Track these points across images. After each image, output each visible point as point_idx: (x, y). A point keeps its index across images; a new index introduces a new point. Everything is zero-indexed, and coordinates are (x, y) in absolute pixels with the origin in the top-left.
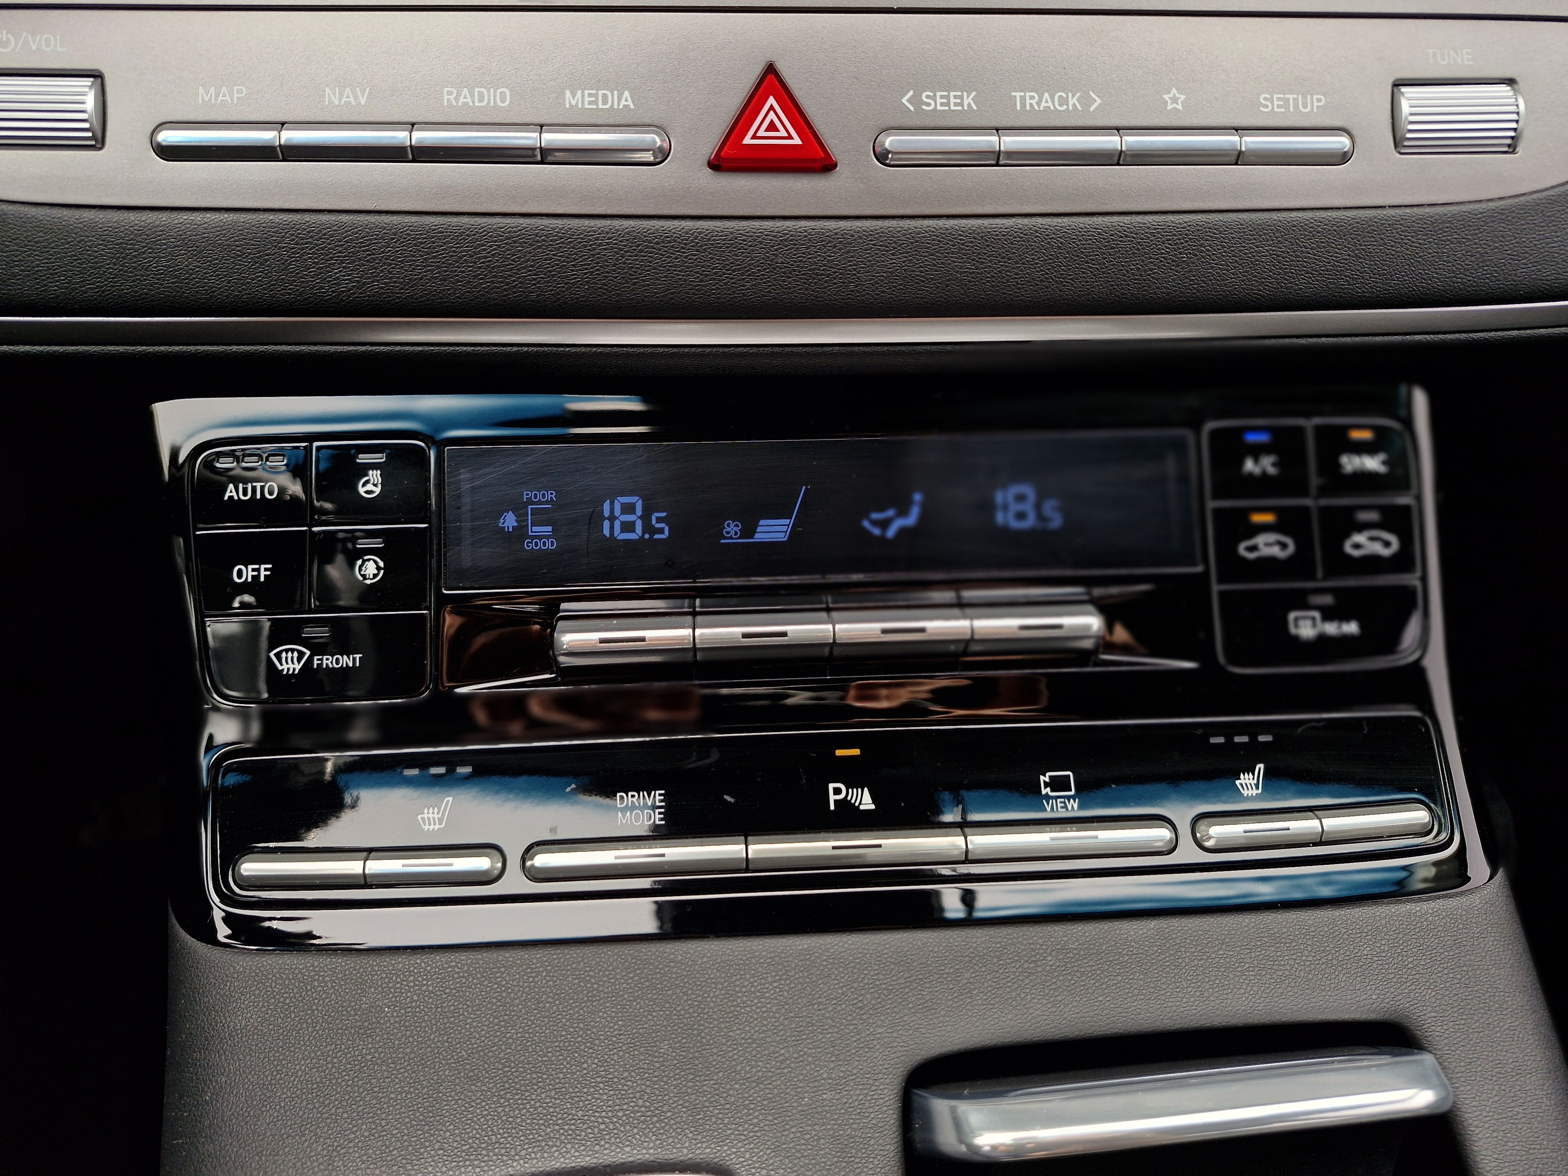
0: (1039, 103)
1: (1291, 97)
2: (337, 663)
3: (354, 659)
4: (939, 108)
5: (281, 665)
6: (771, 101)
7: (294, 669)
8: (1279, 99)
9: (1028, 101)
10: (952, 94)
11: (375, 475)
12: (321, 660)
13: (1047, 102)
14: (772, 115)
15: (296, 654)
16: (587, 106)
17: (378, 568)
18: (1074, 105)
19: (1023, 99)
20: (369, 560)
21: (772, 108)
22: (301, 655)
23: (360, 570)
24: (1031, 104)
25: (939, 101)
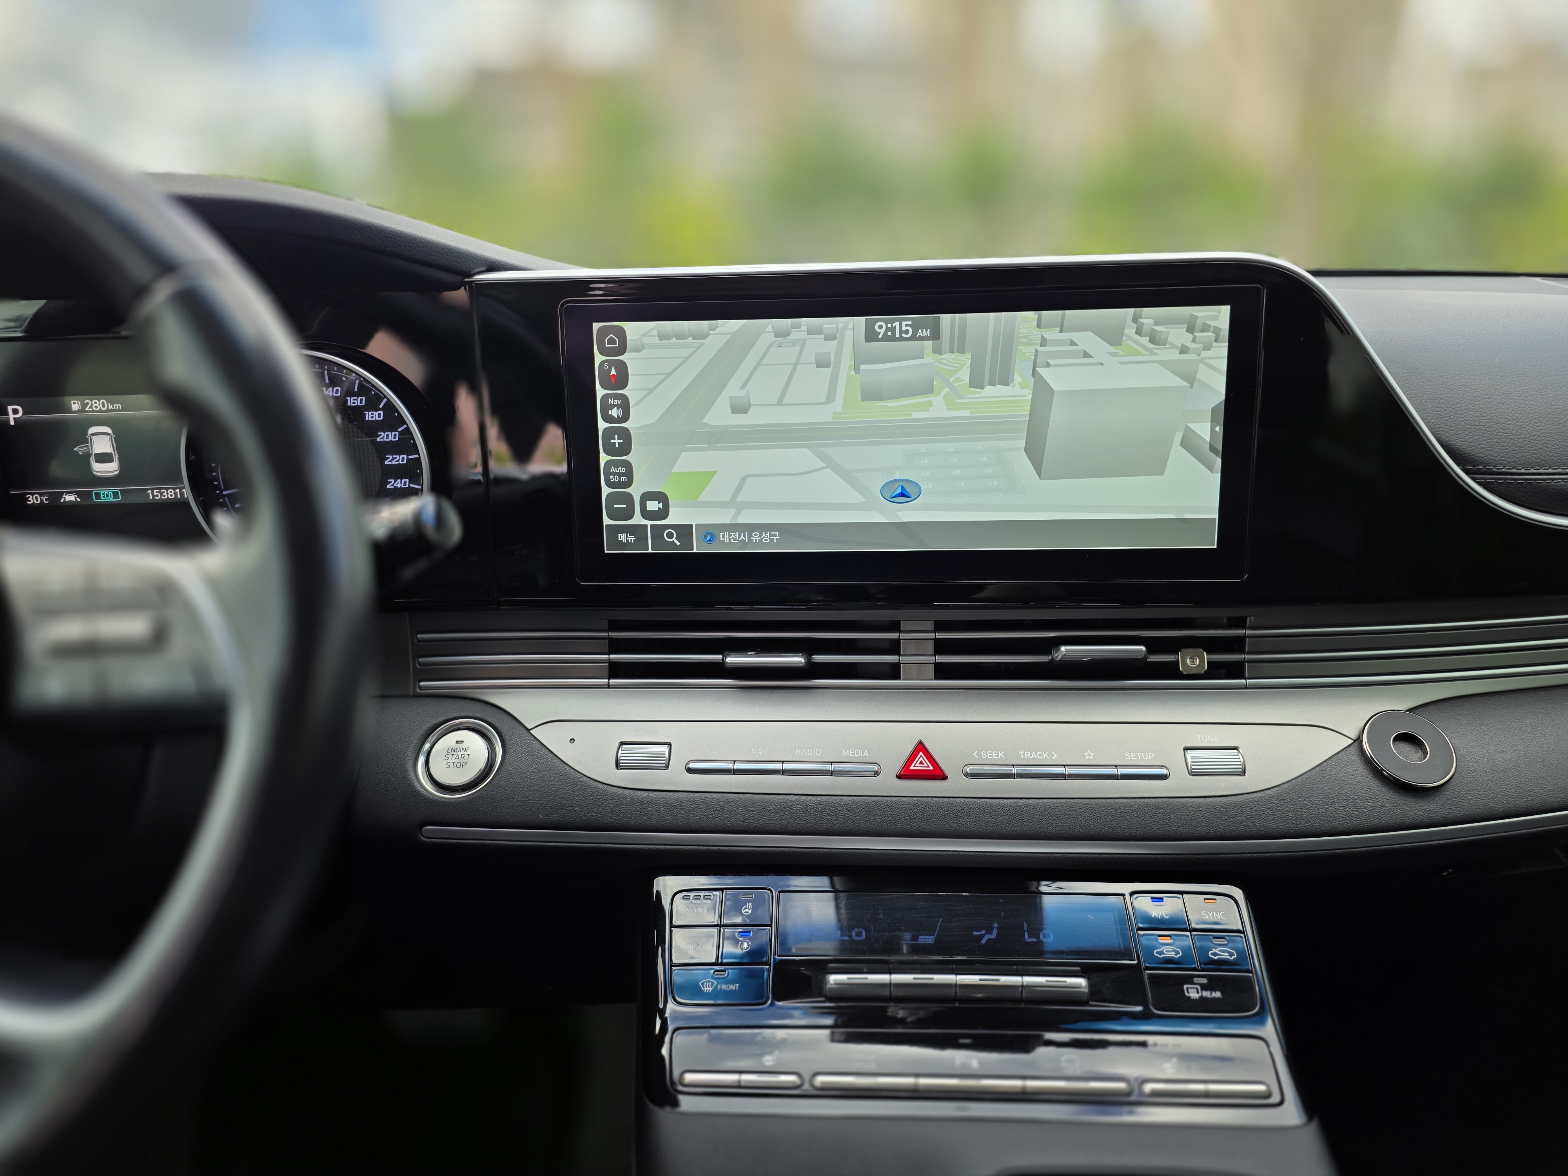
0: (1031, 756)
1: (1139, 753)
2: (728, 987)
3: (736, 986)
4: (989, 757)
5: (704, 988)
6: (921, 753)
7: (709, 990)
8: (1133, 754)
9: (1026, 755)
10: (994, 752)
11: (749, 905)
12: (721, 986)
13: (1034, 755)
14: (921, 759)
15: (710, 984)
16: (851, 755)
17: (748, 945)
18: (1046, 757)
19: (1024, 754)
20: (745, 941)
21: (921, 756)
22: (713, 983)
23: (740, 946)
24: (1027, 756)
25: (988, 755)
